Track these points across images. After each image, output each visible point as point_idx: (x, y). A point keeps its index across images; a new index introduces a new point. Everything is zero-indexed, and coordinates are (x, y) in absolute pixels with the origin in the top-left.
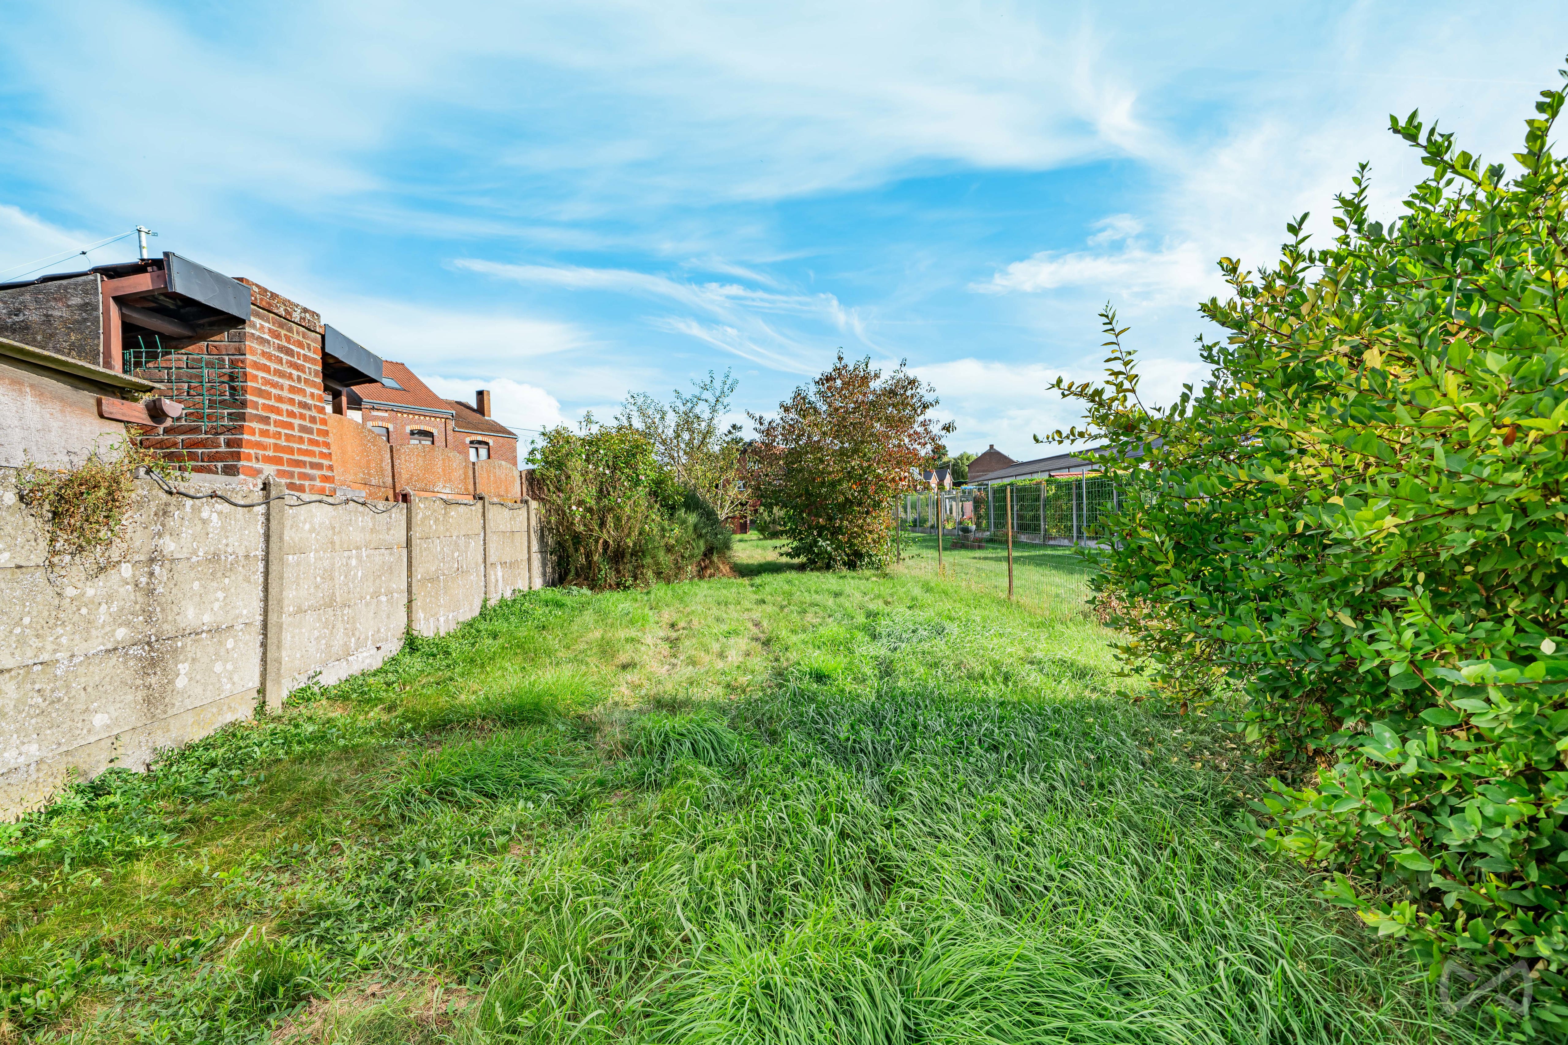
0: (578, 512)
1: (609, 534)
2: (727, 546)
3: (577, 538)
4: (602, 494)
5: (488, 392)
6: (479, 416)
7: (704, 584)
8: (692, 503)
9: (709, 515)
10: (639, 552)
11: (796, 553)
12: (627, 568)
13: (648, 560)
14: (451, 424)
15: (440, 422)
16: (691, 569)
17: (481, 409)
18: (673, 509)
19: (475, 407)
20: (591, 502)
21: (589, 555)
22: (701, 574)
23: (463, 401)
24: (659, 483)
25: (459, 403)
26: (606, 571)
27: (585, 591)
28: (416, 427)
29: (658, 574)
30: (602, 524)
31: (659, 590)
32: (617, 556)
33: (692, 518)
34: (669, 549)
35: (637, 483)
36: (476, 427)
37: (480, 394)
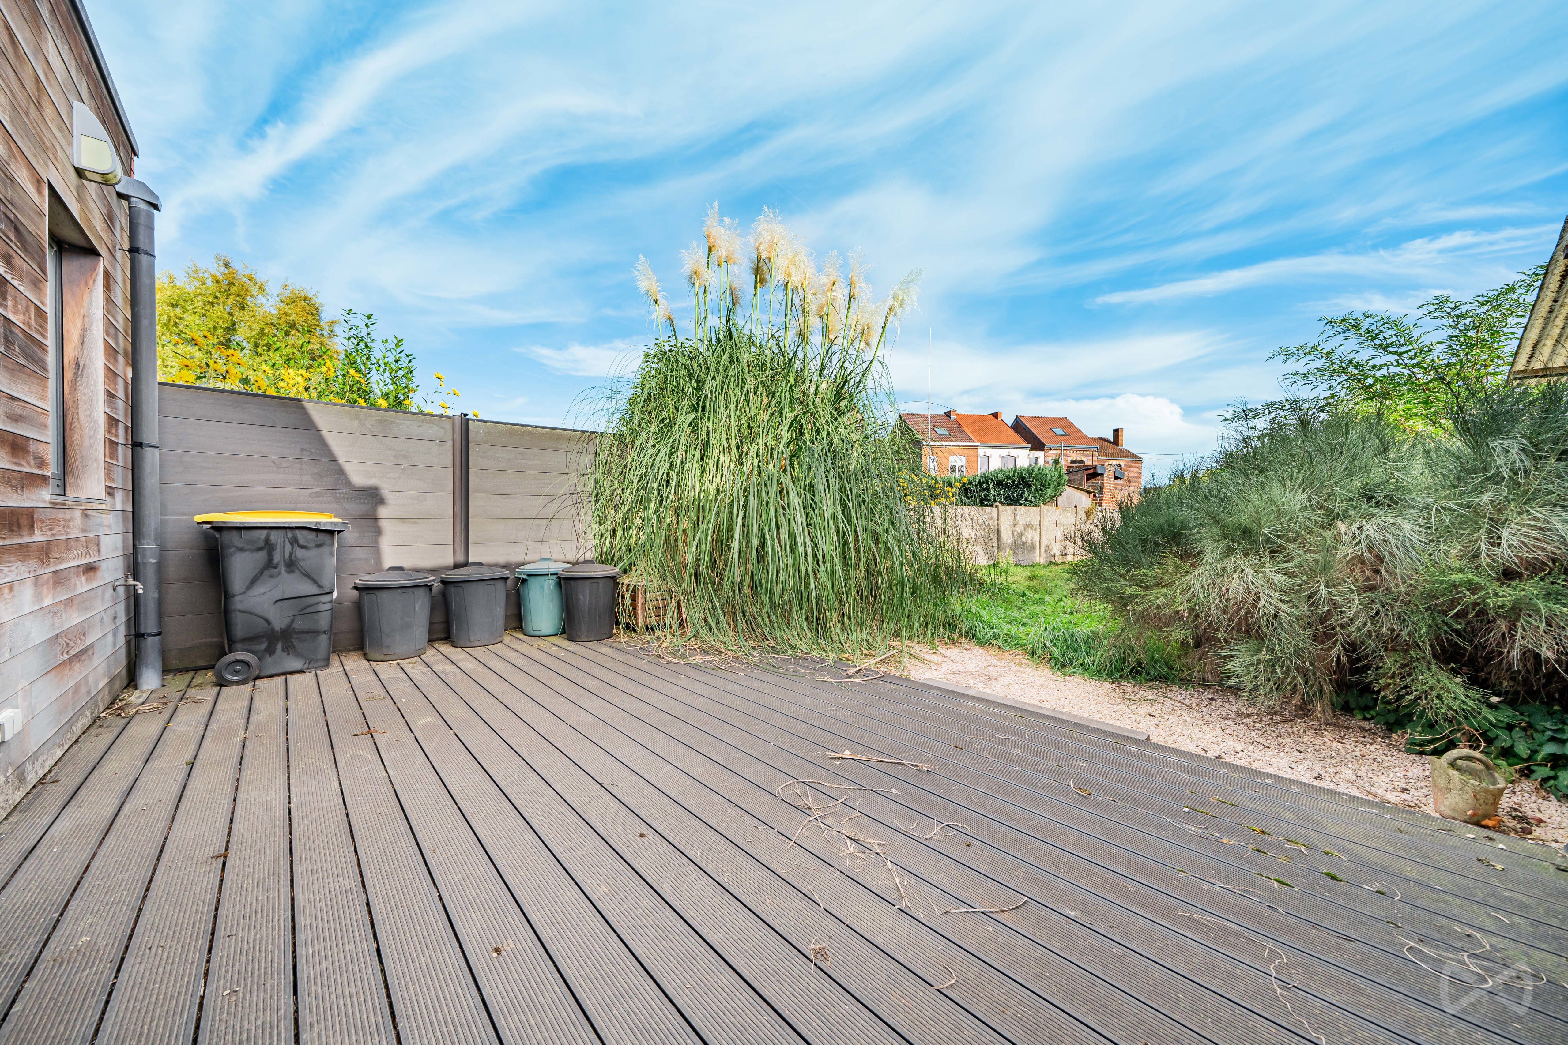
5: (1122, 429)
6: (1114, 446)
14: (1096, 454)
15: (1089, 454)
17: (1116, 442)
19: (1112, 440)
23: (1103, 436)
25: (1100, 438)
28: (1074, 458)
36: (1112, 455)
37: (1116, 431)
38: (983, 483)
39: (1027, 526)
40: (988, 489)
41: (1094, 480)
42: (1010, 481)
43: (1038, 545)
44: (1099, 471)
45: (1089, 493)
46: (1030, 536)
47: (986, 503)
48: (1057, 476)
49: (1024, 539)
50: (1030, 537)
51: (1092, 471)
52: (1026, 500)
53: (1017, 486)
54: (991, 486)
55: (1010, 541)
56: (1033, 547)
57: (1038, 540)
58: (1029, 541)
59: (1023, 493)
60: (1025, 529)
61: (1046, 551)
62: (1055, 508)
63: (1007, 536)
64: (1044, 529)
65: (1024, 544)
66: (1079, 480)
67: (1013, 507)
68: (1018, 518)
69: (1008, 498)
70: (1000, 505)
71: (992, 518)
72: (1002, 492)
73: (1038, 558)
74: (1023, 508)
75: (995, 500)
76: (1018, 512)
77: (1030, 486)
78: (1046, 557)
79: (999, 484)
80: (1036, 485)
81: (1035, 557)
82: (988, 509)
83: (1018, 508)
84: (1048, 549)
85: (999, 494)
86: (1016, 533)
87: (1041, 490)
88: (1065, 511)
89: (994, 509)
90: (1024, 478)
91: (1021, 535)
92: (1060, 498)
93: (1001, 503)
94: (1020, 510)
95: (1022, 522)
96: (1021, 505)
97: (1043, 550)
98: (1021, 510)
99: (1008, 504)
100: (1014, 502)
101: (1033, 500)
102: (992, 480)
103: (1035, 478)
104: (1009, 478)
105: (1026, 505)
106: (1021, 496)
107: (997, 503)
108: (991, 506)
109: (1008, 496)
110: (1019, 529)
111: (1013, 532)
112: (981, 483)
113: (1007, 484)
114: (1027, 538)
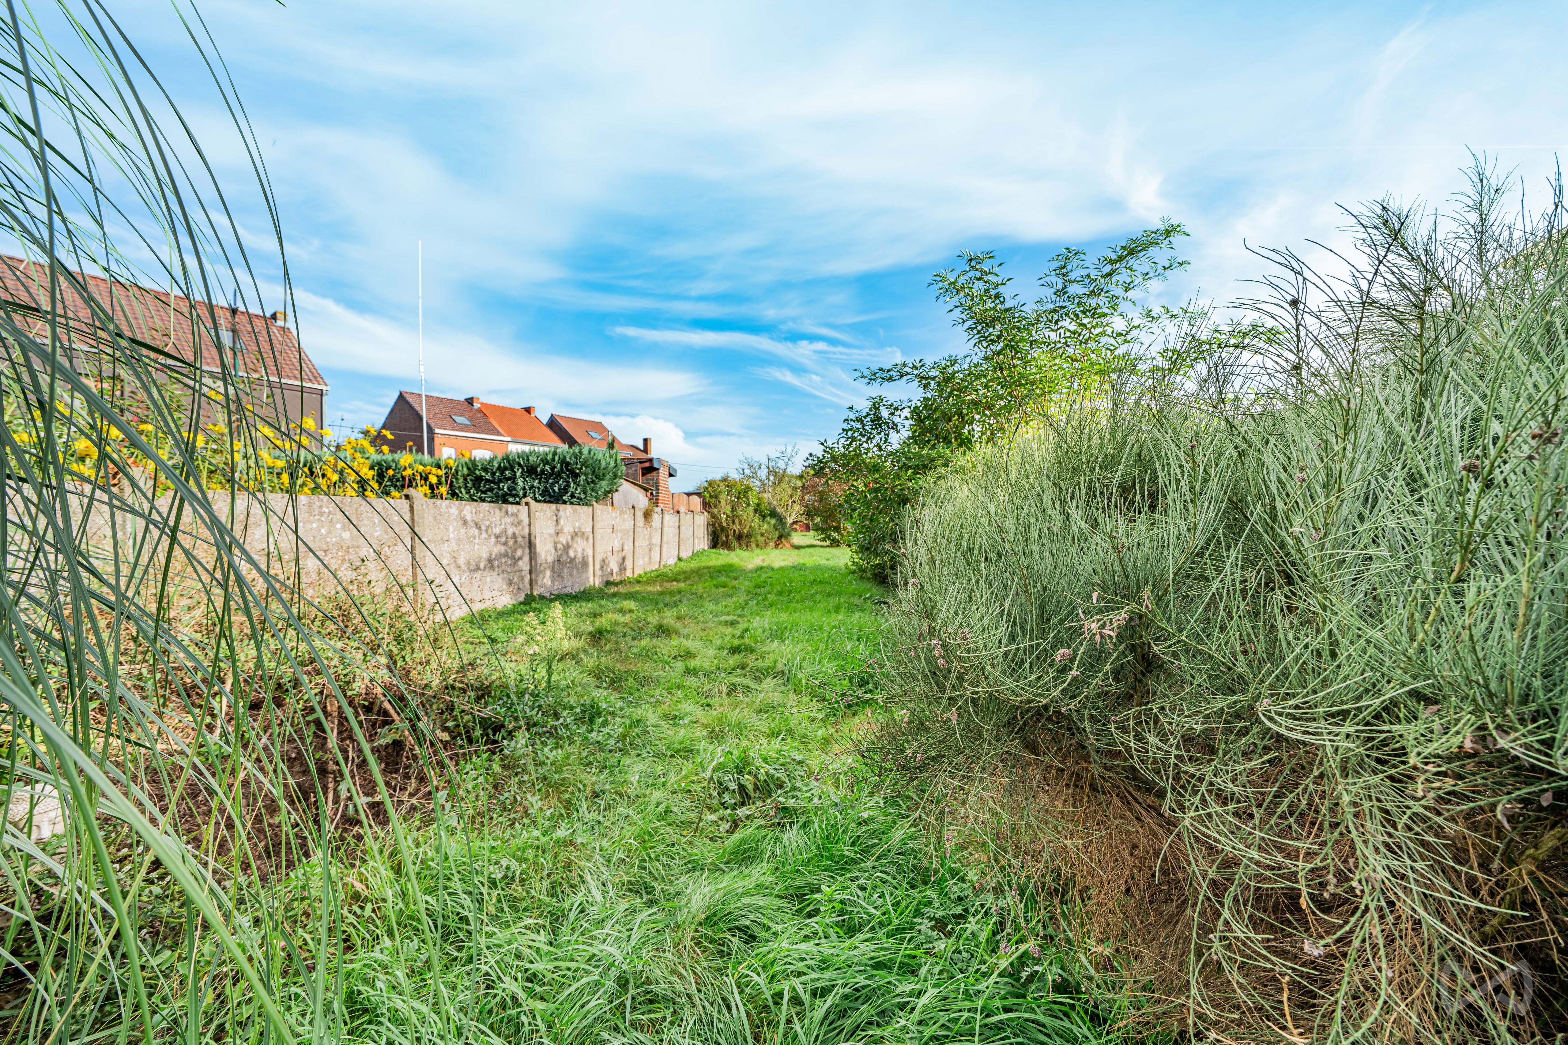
0: (724, 517)
1: (737, 527)
2: (789, 535)
3: (723, 529)
4: (733, 509)
6: (644, 454)
7: (777, 551)
8: (773, 514)
9: (781, 520)
10: (749, 535)
11: (824, 540)
12: (744, 542)
13: (753, 539)
16: (772, 544)
17: (646, 449)
18: (764, 517)
19: (642, 448)
20: (729, 513)
21: (727, 536)
22: (777, 546)
23: (635, 445)
24: (758, 505)
25: (633, 448)
26: (735, 543)
27: (726, 551)
29: (757, 546)
30: (733, 523)
31: (758, 551)
32: (739, 537)
33: (773, 521)
34: (762, 535)
35: (748, 505)
37: (646, 440)
38: (506, 469)
39: (575, 535)
40: (513, 479)
41: (649, 476)
42: (547, 467)
43: (591, 560)
44: (655, 465)
45: (646, 490)
46: (580, 548)
47: (511, 499)
48: (613, 464)
49: (572, 554)
50: (580, 550)
51: (647, 465)
52: (573, 496)
53: (558, 475)
54: (518, 474)
55: (550, 559)
56: (585, 564)
57: (590, 553)
58: (579, 555)
59: (568, 485)
60: (572, 538)
61: (602, 567)
62: (610, 508)
63: (545, 551)
64: (598, 537)
65: (572, 560)
66: (634, 475)
67: (553, 506)
68: (562, 522)
69: (545, 493)
70: (532, 502)
71: (520, 523)
72: (536, 484)
73: (591, 579)
74: (568, 507)
75: (525, 496)
76: (561, 513)
77: (577, 476)
78: (602, 576)
79: (531, 471)
80: (586, 475)
81: (587, 578)
82: (512, 508)
83: (562, 507)
84: (604, 563)
85: (532, 487)
86: (559, 546)
87: (593, 482)
88: (622, 512)
89: (523, 509)
90: (568, 464)
91: (567, 547)
92: (616, 495)
93: (536, 500)
94: (565, 510)
95: (568, 528)
96: (565, 502)
97: (598, 566)
98: (567, 510)
99: (545, 501)
100: (555, 498)
101: (583, 496)
102: (519, 465)
103: (585, 464)
104: (545, 462)
105: (572, 503)
106: (565, 490)
107: (528, 499)
108: (518, 503)
109: (546, 490)
110: (563, 539)
111: (555, 543)
112: (502, 470)
113: (543, 471)
114: (576, 551)
